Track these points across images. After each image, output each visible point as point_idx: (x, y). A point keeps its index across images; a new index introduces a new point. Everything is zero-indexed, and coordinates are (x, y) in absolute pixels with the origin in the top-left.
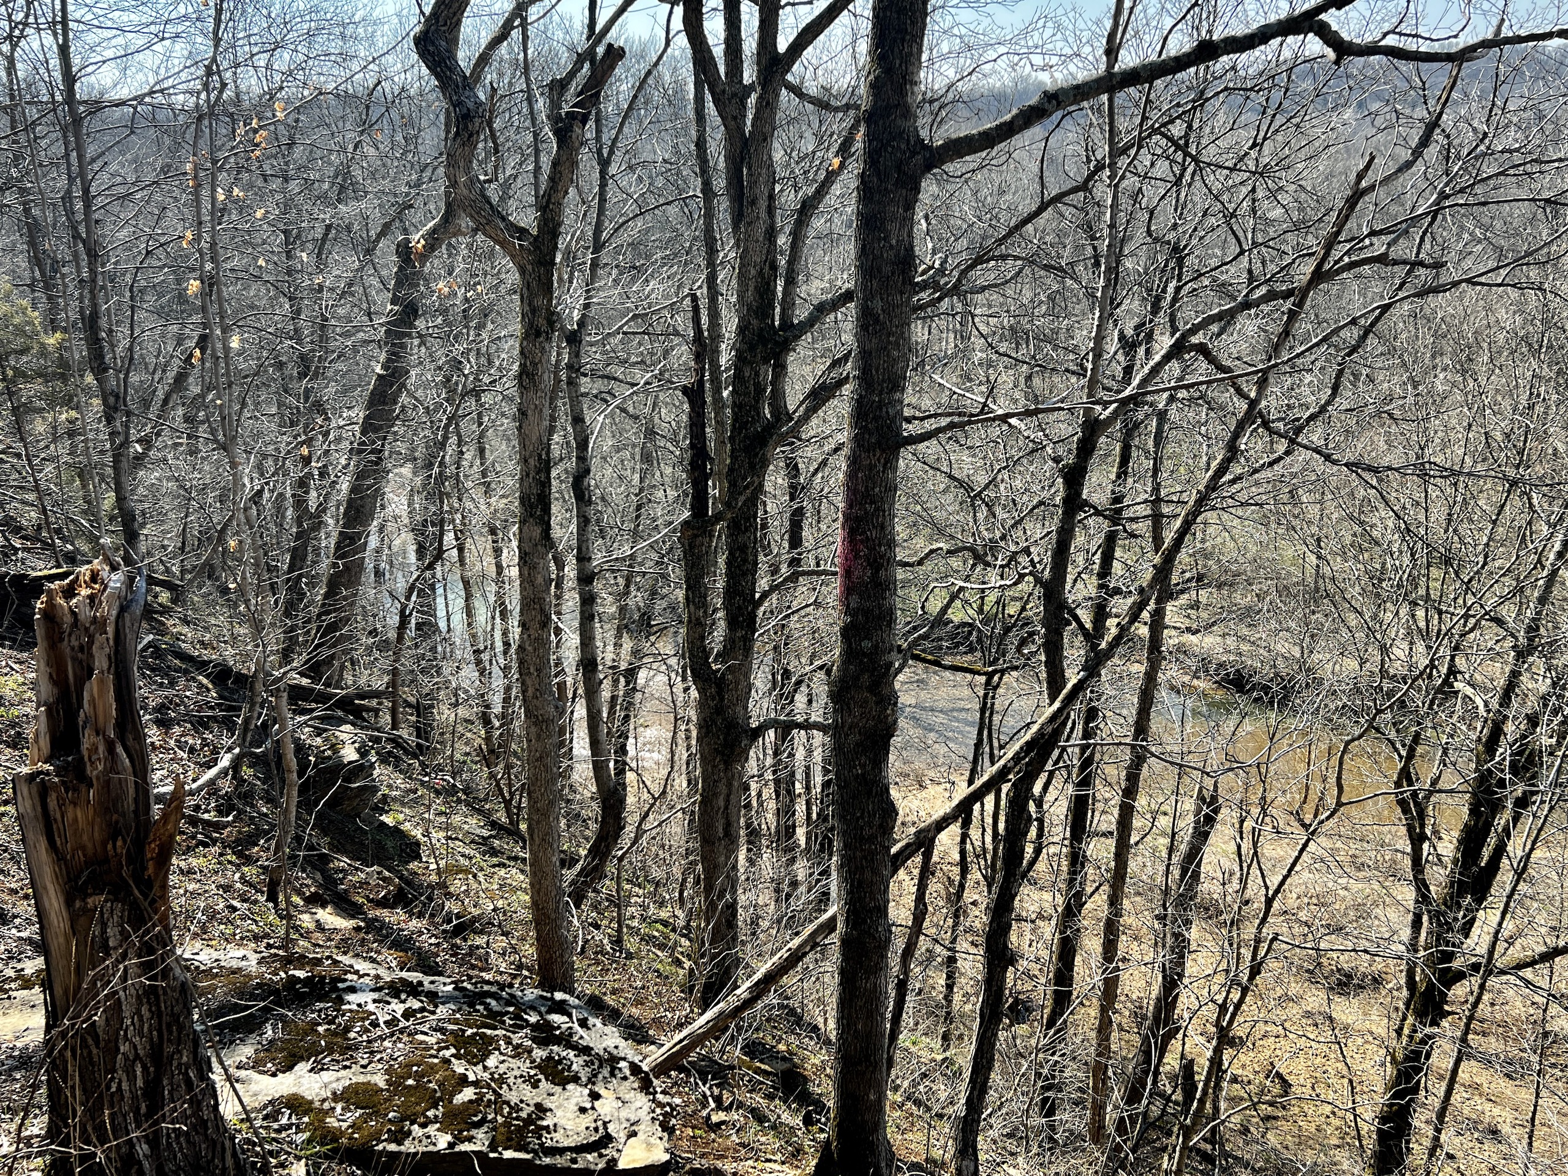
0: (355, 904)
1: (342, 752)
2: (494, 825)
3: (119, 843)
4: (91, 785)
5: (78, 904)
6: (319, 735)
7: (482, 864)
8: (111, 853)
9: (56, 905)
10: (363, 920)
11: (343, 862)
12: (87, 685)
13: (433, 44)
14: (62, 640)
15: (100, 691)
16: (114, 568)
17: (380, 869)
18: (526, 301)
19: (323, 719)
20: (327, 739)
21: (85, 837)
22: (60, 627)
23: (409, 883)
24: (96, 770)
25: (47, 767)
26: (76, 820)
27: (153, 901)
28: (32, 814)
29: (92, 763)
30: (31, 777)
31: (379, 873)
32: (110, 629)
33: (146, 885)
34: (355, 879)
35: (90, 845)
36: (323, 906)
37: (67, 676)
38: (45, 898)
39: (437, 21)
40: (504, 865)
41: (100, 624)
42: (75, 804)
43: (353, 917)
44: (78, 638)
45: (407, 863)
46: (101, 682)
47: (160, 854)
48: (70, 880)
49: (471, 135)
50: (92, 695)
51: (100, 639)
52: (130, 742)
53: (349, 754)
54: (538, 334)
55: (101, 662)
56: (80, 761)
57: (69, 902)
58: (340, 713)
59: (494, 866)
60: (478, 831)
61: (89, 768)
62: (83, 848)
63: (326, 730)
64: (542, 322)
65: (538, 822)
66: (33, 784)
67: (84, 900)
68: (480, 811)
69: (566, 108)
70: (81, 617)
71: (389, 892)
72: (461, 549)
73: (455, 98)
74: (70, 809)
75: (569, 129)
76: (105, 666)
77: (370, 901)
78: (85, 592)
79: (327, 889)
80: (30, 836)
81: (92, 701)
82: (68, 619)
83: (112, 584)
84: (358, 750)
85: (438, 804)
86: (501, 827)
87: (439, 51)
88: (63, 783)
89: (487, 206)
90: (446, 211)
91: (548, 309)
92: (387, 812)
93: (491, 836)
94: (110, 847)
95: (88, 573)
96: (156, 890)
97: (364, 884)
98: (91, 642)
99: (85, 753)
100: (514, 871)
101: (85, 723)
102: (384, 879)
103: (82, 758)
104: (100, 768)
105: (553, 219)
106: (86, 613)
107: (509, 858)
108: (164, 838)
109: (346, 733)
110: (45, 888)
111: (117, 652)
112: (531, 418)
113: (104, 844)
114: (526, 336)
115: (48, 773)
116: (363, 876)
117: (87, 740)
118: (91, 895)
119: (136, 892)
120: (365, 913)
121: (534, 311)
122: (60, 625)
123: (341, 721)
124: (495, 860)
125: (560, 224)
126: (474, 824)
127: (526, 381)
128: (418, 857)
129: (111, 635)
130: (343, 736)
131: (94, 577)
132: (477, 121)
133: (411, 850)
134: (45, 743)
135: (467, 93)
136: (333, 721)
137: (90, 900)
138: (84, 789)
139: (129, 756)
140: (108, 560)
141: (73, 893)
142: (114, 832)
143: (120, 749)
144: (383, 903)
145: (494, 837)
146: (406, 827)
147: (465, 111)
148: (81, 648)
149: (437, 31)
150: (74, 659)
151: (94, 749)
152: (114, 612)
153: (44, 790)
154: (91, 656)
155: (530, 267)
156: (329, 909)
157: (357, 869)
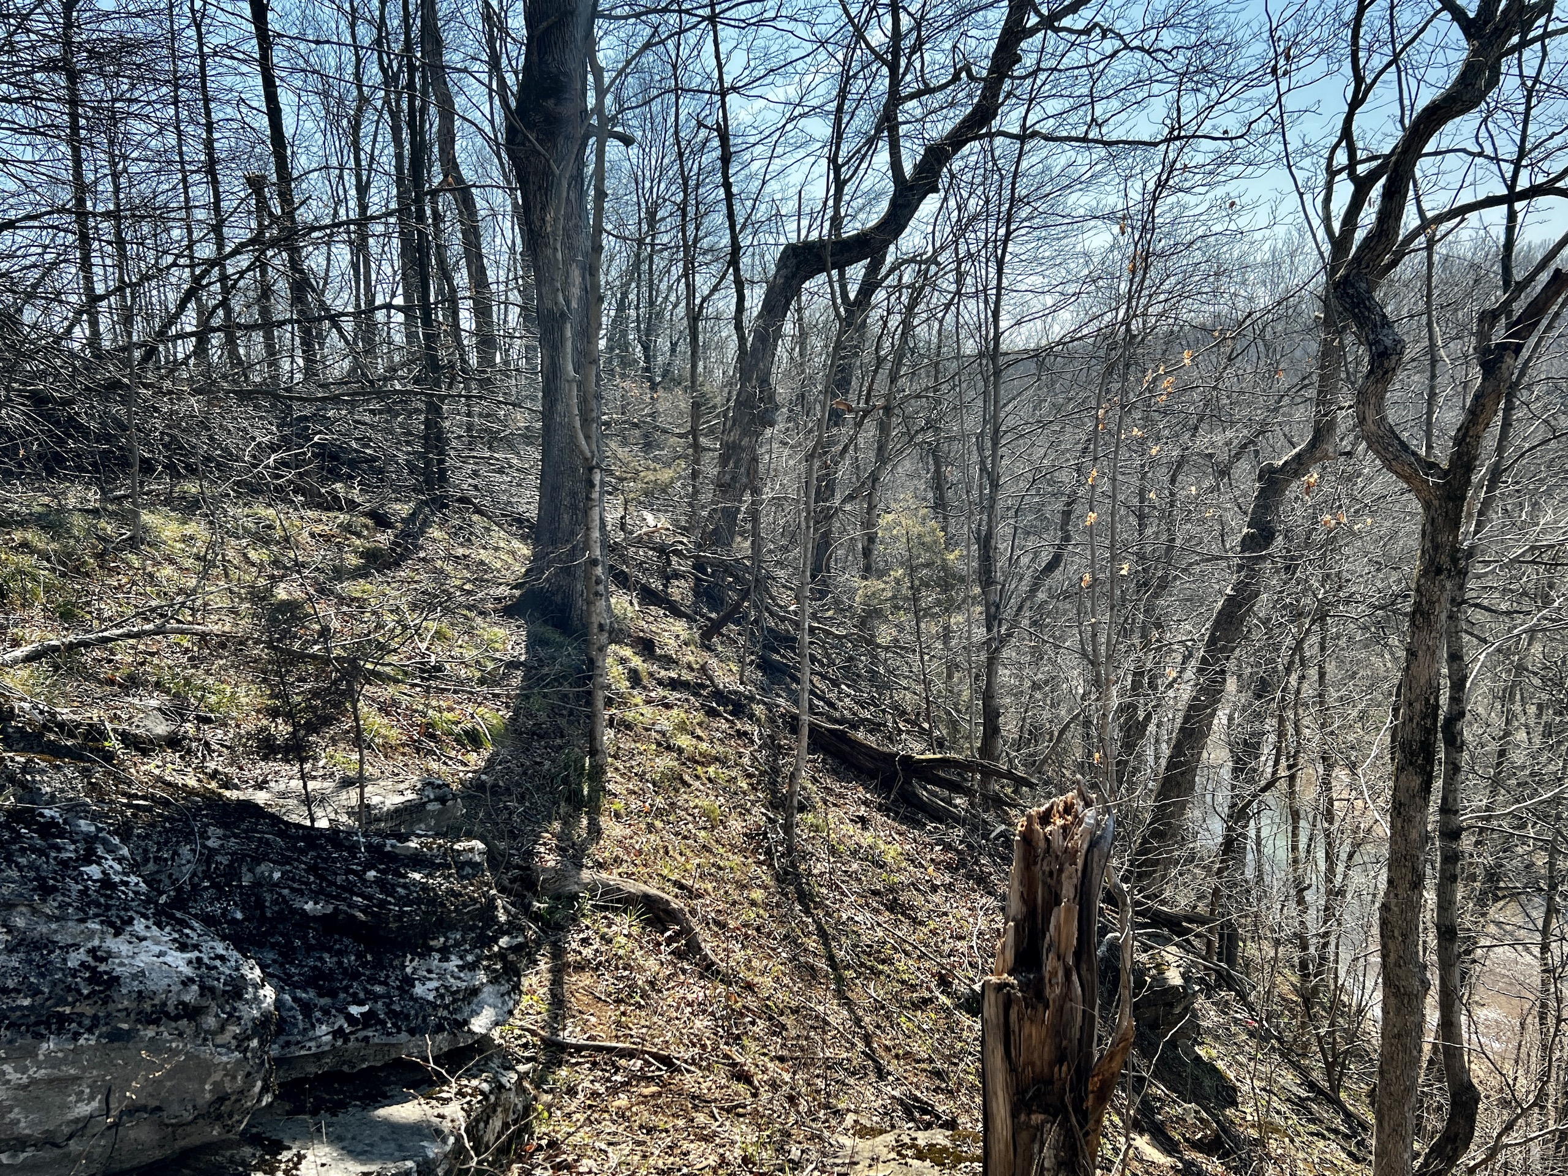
0: (1171, 1139)
1: (1167, 974)
2: (1312, 1086)
3: (1064, 1068)
4: (1047, 1007)
5: (1023, 1117)
6: (1145, 951)
7: (1299, 1128)
8: (1056, 1076)
9: (1002, 1112)
10: (1181, 1160)
11: (1159, 1090)
12: (1056, 910)
13: (1353, 286)
14: (1036, 863)
15: (1066, 920)
16: (1088, 804)
17: (1198, 1108)
18: (1428, 538)
19: (1150, 936)
20: (1152, 957)
21: (1036, 1055)
22: (1035, 851)
23: (1225, 1131)
24: (1053, 992)
25: (1011, 980)
26: (1030, 1035)
27: (1087, 1134)
28: (995, 1021)
29: (1051, 985)
30: (1000, 987)
31: (1196, 1112)
32: (1080, 862)
33: (1083, 1116)
34: (1173, 1112)
35: (1038, 1063)
36: (1141, 1135)
37: (1035, 899)
38: (994, 1105)
39: (1359, 264)
40: (1324, 1137)
41: (1071, 854)
42: (1032, 1021)
43: (1170, 1154)
44: (1049, 864)
45: (1224, 1108)
46: (1068, 910)
47: (1101, 1089)
48: (1017, 1093)
49: (1386, 372)
50: (1058, 921)
51: (1069, 869)
52: (1084, 972)
53: (1174, 978)
54: (1439, 571)
55: (1068, 891)
56: (1041, 979)
57: (1014, 1114)
58: (1166, 932)
59: (1312, 1134)
60: (1295, 1089)
61: (1048, 990)
62: (1033, 1064)
63: (1152, 948)
64: (1444, 560)
65: (1390, 1109)
66: (1000, 995)
67: (1028, 1115)
68: (1296, 1066)
69: (1495, 340)
70: (1055, 845)
71: (1205, 1136)
72: (1292, 778)
73: (1371, 337)
74: (1027, 1024)
75: (1500, 359)
76: (1072, 896)
77: (1187, 1140)
78: (1060, 822)
79: (1144, 1115)
80: (990, 1040)
81: (1058, 927)
82: (1042, 844)
83: (1086, 820)
84: (1183, 975)
85: (1251, 1047)
86: (1320, 1092)
87: (1359, 293)
88: (1024, 998)
89: (1396, 442)
90: (1314, 438)
91: (1453, 546)
92: (1200, 1044)
93: (1308, 1098)
94: (1056, 1069)
95: (1062, 805)
96: (1091, 1125)
97: (1181, 1120)
98: (1061, 871)
99: (1047, 976)
100: (1334, 1145)
101: (1050, 946)
102: (1201, 1120)
103: (1042, 979)
104: (1058, 991)
105: (1468, 453)
106: (1058, 842)
107: (1328, 1129)
108: (1107, 1075)
109: (1171, 954)
110: (995, 1093)
111: (1083, 883)
112: (1421, 659)
113: (1051, 1066)
114: (1424, 573)
115: (1012, 987)
116: (1179, 1110)
117: (1050, 963)
118: (1035, 1112)
119: (1074, 1120)
120: (1180, 1152)
121: (1436, 547)
122: (1035, 849)
123: (1168, 941)
124: (1313, 1128)
125: (1476, 458)
126: (1288, 1079)
127: (1419, 620)
128: (1234, 1103)
129: (1080, 867)
130: (1169, 958)
131: (1068, 809)
132: (1394, 358)
133: (1228, 1095)
134: (1010, 955)
135: (1385, 331)
136: (1160, 940)
137: (1033, 1117)
138: (1040, 1008)
139: (1082, 985)
140: (1082, 795)
141: (1019, 1105)
142: (1061, 1057)
143: (1075, 977)
144: (1197, 1146)
145: (1312, 1100)
146: (1220, 1065)
147: (1381, 349)
148: (1051, 873)
149: (1358, 274)
150: (1044, 883)
151: (1054, 974)
152: (1085, 846)
153: (1008, 1003)
154: (1059, 882)
155: (1436, 503)
156: (1146, 1137)
157: (1174, 1102)
